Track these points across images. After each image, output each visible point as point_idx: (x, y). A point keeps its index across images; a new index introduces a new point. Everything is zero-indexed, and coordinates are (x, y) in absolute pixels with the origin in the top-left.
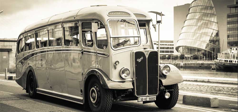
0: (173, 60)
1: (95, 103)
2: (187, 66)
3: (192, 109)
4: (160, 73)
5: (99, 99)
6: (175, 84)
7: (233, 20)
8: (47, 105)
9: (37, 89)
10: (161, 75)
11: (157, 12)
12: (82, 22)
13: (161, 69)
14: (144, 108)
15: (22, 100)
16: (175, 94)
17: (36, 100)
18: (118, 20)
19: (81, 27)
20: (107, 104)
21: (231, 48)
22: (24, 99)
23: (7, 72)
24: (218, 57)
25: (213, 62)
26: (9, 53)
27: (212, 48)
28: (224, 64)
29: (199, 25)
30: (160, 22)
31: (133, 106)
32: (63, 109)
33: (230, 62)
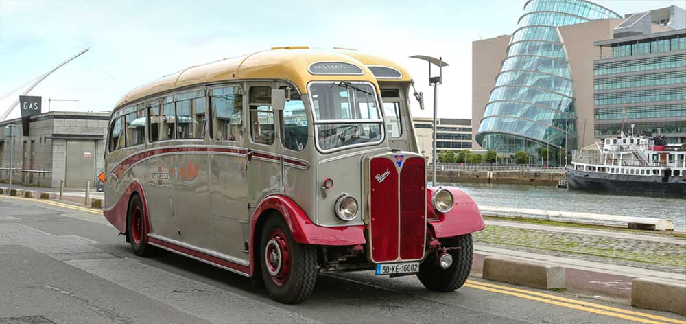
0: (469, 165)
1: (278, 274)
2: (502, 180)
3: (503, 294)
4: (430, 206)
5: (285, 266)
6: (466, 235)
7: (607, 74)
8: (170, 274)
9: (149, 235)
10: (431, 212)
11: (431, 58)
12: (250, 86)
13: (432, 199)
14: (392, 289)
15: (116, 260)
16: (464, 257)
17: (148, 260)
18: (332, 82)
19: (248, 98)
20: (304, 278)
21: (604, 140)
22: (120, 257)
23: (91, 188)
24: (573, 158)
25: (561, 170)
26: (96, 146)
27: (560, 139)
28: (588, 175)
29: (530, 85)
30: (437, 80)
31: (365, 282)
32: (205, 285)
33: (601, 172)
